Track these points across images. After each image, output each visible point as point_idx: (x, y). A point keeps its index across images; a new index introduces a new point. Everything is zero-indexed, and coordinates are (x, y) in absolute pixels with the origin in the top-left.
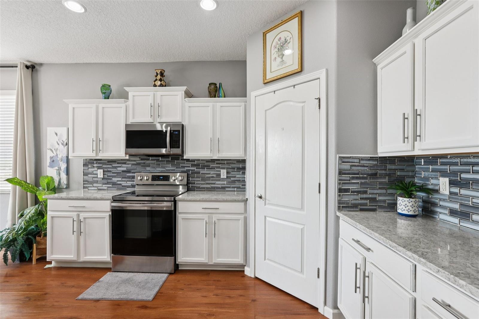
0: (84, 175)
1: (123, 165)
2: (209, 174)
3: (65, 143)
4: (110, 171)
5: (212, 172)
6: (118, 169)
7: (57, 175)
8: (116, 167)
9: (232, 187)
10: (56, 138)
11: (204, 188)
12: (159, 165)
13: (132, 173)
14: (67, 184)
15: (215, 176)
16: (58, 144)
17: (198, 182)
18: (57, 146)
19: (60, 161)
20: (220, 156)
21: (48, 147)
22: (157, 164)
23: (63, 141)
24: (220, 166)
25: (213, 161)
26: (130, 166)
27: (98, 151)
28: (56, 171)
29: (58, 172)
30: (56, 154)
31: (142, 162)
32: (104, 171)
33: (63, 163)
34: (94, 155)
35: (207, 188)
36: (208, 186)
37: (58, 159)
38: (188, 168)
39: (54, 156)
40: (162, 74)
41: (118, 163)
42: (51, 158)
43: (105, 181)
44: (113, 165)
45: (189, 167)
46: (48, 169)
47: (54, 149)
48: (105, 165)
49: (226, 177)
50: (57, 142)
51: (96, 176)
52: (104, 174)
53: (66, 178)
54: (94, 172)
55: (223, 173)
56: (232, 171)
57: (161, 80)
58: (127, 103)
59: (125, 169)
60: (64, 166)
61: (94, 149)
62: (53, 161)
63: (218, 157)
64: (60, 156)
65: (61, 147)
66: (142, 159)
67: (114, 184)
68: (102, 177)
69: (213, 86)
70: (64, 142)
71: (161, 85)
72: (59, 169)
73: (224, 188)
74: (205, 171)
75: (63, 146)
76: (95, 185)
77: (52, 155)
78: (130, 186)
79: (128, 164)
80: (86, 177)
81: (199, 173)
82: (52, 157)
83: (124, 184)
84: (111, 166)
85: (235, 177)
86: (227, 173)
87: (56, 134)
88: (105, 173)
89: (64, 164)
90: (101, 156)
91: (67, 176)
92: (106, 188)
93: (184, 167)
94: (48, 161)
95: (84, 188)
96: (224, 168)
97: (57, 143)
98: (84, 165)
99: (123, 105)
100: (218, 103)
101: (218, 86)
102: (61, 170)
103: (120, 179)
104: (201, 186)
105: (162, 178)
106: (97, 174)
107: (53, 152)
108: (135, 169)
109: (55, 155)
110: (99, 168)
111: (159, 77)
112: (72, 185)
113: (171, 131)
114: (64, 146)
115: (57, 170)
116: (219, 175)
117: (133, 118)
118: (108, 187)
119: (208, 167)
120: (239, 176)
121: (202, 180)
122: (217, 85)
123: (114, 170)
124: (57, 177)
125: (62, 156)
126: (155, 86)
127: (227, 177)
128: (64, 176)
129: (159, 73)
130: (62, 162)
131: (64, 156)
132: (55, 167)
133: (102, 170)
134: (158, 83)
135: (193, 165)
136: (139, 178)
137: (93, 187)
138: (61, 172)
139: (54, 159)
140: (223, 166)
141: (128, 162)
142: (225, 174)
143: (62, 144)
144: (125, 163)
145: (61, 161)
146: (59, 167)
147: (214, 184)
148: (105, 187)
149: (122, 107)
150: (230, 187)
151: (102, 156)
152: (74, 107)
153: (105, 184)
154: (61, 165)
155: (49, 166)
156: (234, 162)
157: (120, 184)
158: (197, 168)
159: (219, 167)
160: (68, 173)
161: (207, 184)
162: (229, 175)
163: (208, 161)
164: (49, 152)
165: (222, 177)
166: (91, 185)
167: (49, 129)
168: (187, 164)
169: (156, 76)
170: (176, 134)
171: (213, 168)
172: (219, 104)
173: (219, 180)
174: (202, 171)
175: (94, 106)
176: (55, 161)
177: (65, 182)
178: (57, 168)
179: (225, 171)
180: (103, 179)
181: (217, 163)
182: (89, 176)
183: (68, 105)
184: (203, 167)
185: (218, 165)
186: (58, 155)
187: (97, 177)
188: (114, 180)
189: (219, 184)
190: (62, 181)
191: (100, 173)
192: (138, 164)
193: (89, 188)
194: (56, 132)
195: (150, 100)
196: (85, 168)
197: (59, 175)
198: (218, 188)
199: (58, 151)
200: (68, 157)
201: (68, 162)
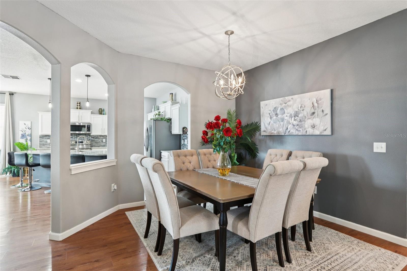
0: (40, 142)
2: (99, 141)
3: (30, 128)
10: (25, 126)
11: (96, 146)
15: (101, 141)
16: (26, 129)
17: (94, 144)
20: (105, 134)
21: (20, 129)
32: (50, 140)
35: (98, 146)
37: (26, 135)
38: (90, 139)
40: (80, 103)
47: (24, 131)
50: (25, 128)
51: (46, 142)
54: (46, 141)
57: (80, 106)
60: (29, 138)
62: (23, 136)
64: (27, 134)
69: (101, 110)
70: (29, 128)
71: (80, 108)
73: (104, 146)
74: (97, 139)
76: (45, 146)
77: (22, 133)
80: (41, 143)
81: (94, 140)
87: (25, 124)
93: (88, 138)
94: (20, 136)
96: (104, 139)
98: (40, 137)
101: (103, 109)
104: (96, 145)
105: (80, 142)
106: (47, 141)
110: (48, 139)
111: (79, 105)
113: (87, 126)
115: (25, 140)
121: (96, 143)
124: (26, 143)
126: (77, 108)
128: (29, 143)
130: (28, 136)
131: (29, 134)
134: (79, 107)
137: (45, 147)
138: (27, 140)
140: (104, 138)
143: (28, 129)
147: (101, 144)
154: (27, 137)
155: (20, 138)
160: (31, 142)
162: (106, 141)
163: (98, 136)
164: (20, 132)
165: (104, 142)
167: (20, 121)
170: (89, 127)
171: (100, 138)
177: (30, 145)
178: (25, 139)
180: (50, 143)
182: (43, 142)
183: (38, 114)
184: (96, 138)
185: (102, 138)
186: (26, 133)
187: (47, 143)
193: (43, 147)
195: (78, 114)
196: (41, 139)
197: (27, 141)
198: (102, 146)
199: (26, 131)
200: (31, 134)
201: (31, 136)
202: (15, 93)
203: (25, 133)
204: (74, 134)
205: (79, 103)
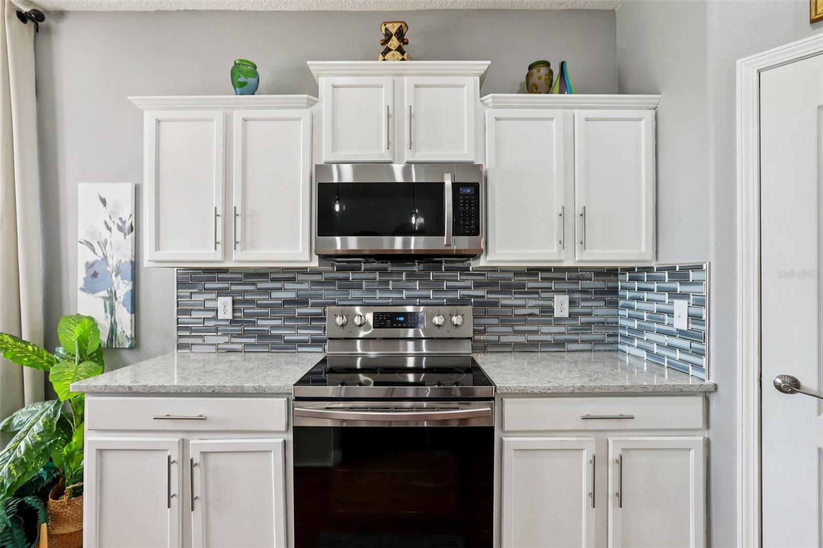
0: (179, 312)
1: (288, 285)
2: (523, 306)
3: (127, 225)
4: (252, 302)
5: (531, 303)
6: (275, 295)
7: (106, 311)
8: (267, 291)
9: (583, 342)
10: (104, 213)
11: (508, 344)
12: (387, 282)
13: (314, 305)
14: (133, 336)
15: (536, 311)
16: (109, 229)
18: (105, 234)
19: (114, 275)
20: (585, 258)
21: (81, 236)
22: (381, 282)
23: (121, 219)
24: (552, 285)
25: (532, 272)
26: (305, 286)
27: (228, 243)
28: (102, 301)
29: (108, 303)
30: (102, 256)
31: (341, 275)
32: (234, 302)
33: (122, 279)
34: (219, 257)
36: (521, 339)
37: (109, 269)
38: (466, 292)
39: (97, 261)
40: (400, 35)
41: (273, 280)
42: (89, 266)
43: (237, 329)
44: (260, 285)
45: (470, 288)
46: (82, 296)
47: (98, 242)
48: (237, 284)
49: (567, 315)
50: (106, 223)
51: (211, 314)
52: (234, 310)
53: (131, 320)
54: (209, 304)
55: (561, 305)
56: (583, 300)
58: (314, 108)
59: (291, 295)
60: (123, 288)
61: (219, 239)
62: (95, 275)
63: (579, 261)
64: (113, 262)
65: (117, 235)
66: (340, 269)
67: (263, 336)
68: (231, 318)
70: (124, 223)
72: (112, 296)
73: (560, 344)
74: (512, 299)
75: (122, 234)
76: (209, 339)
77: (91, 258)
78: (306, 341)
79: (302, 282)
80: (184, 318)
81: (495, 304)
82: (93, 264)
83: (289, 334)
84: (252, 288)
85: (590, 314)
86: (572, 303)
87: (104, 202)
88: (236, 306)
89: (126, 281)
90: (238, 259)
91: (133, 315)
92: (239, 347)
93: (454, 289)
94: (82, 273)
95: (180, 346)
96: (561, 292)
97: (104, 226)
98: (181, 284)
99: (305, 114)
100: (576, 112)
101: (554, 65)
102: (116, 299)
103: (278, 322)
104: (504, 339)
105: (402, 319)
106: (216, 310)
107: (93, 250)
108: (320, 296)
109: (99, 259)
110: (221, 292)
111: (394, 44)
112: (149, 340)
113: (454, 184)
114: (125, 235)
115: (104, 298)
116: (550, 310)
117: (334, 149)
118: (246, 345)
119: (520, 289)
120: (600, 311)
121: (505, 321)
122: (551, 67)
123: (262, 299)
124: (107, 317)
125: (120, 262)
127: (570, 314)
128: (124, 317)
129: (393, 31)
130: (119, 277)
131: (126, 262)
132: (99, 291)
133: (229, 300)
135: (478, 285)
136: (339, 321)
137: (205, 344)
138: (116, 304)
139: (96, 268)
140: (560, 287)
141: (301, 277)
142: (566, 305)
143: (120, 229)
144: (292, 280)
145: (116, 276)
146: (111, 291)
147: (536, 332)
148: (238, 343)
149: (299, 119)
150: (576, 341)
151: (240, 259)
152: (159, 118)
153: (239, 336)
154: (115, 285)
155: (82, 289)
156: (587, 275)
157: (280, 337)
158: (488, 292)
159: (548, 290)
160: (135, 308)
161: (516, 332)
162: (575, 310)
163: (518, 272)
164: (83, 250)
165: (557, 314)
166: (200, 341)
167: (82, 187)
168: (461, 280)
169: (385, 42)
170: (468, 195)
171: (534, 291)
172: (580, 115)
173: (548, 323)
174: (506, 300)
175: (218, 116)
176: (99, 276)
177: (129, 332)
178: (105, 293)
179: (565, 298)
180: (233, 322)
181: (543, 279)
182: (194, 314)
183: (141, 113)
184: (507, 289)
185: (546, 284)
186: (110, 259)
187: (215, 318)
188: (262, 326)
189: (548, 332)
190: (119, 330)
191: (225, 308)
192: (329, 282)
193: (194, 349)
194: (103, 197)
195: (384, 98)
196: (185, 292)
197: (112, 312)
198: (546, 344)
199: (108, 246)
200: (135, 262)
201: (135, 278)
202: (61, 14)
203: (105, 258)
204: (368, 257)
205: (393, 29)
